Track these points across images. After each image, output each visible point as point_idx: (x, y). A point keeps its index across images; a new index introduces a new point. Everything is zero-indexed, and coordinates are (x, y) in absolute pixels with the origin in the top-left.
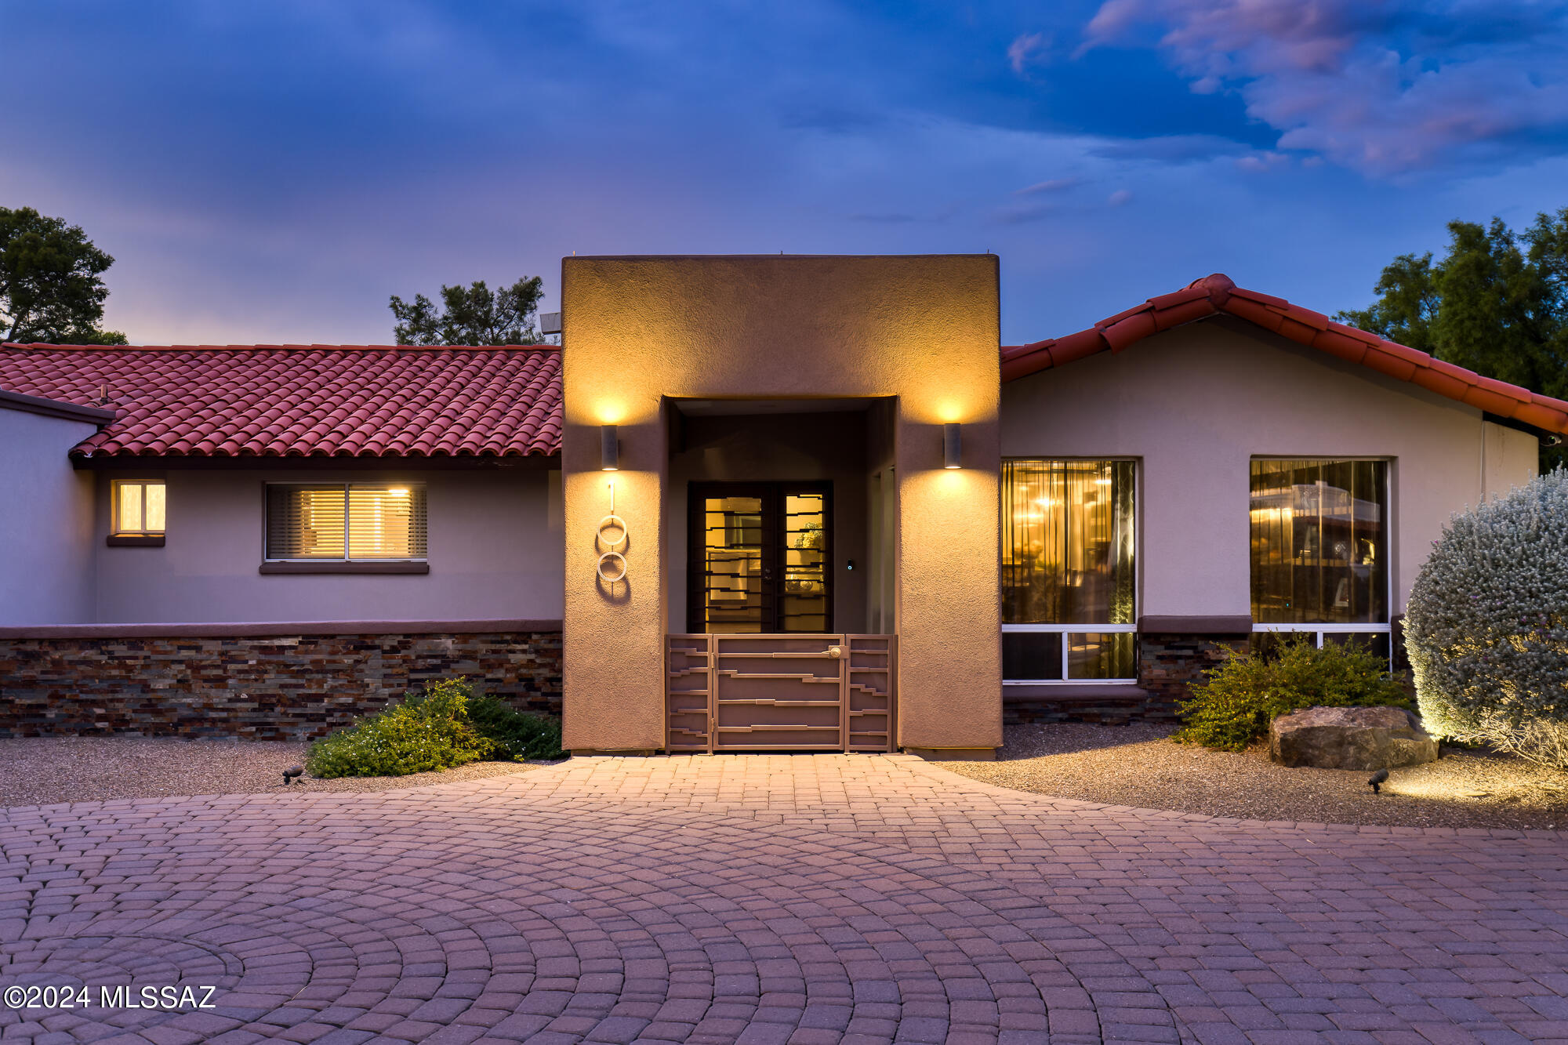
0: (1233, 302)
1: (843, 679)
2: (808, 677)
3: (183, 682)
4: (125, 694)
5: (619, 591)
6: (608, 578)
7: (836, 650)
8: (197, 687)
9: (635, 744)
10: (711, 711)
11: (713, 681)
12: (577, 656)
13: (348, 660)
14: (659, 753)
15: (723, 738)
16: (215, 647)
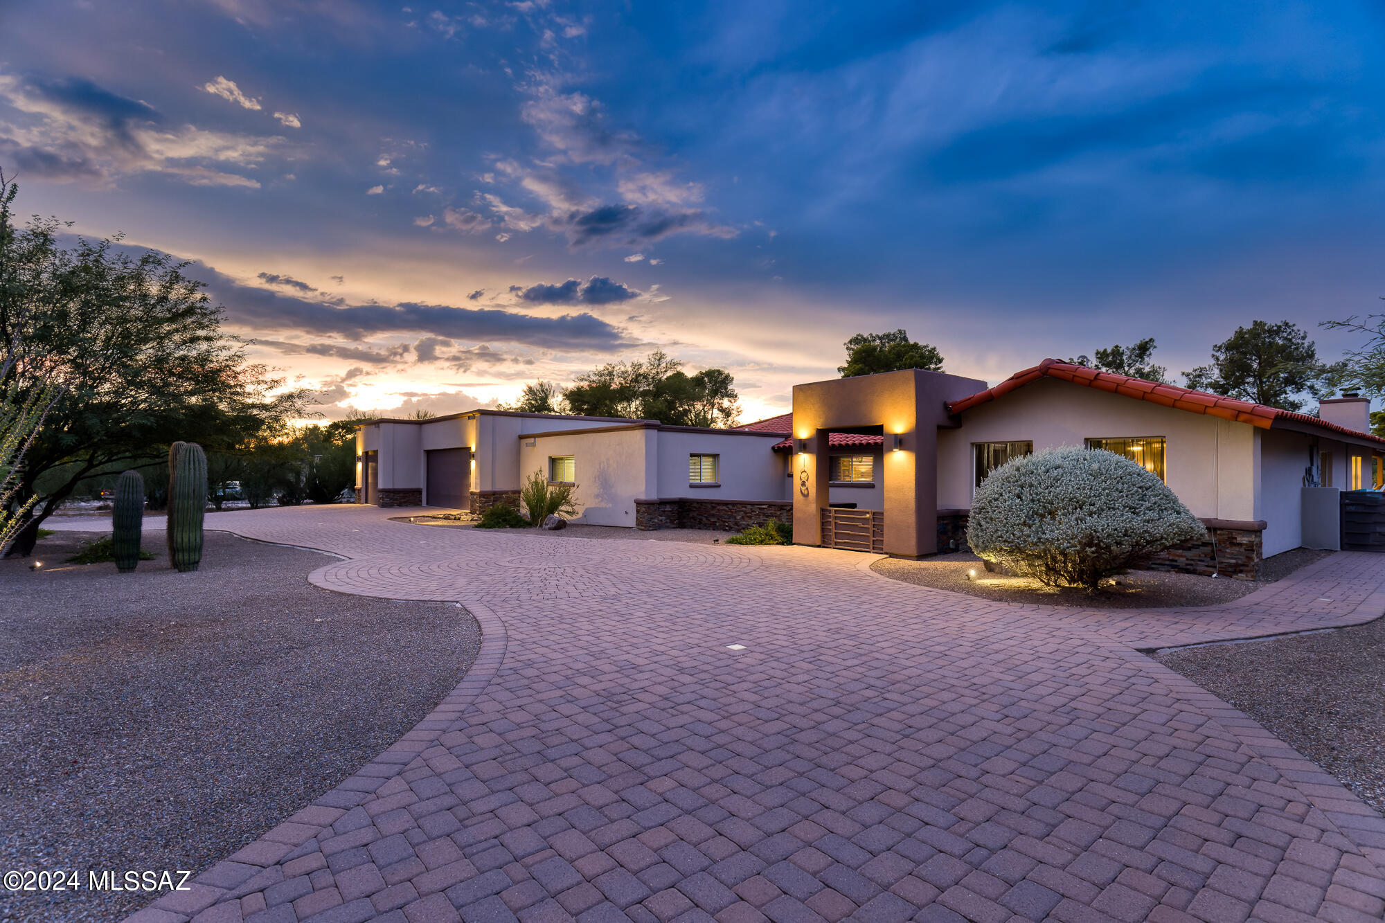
0: (1050, 371)
1: (870, 526)
2: (860, 525)
3: (743, 517)
4: (731, 520)
5: (806, 492)
6: (803, 488)
7: (868, 516)
8: (746, 519)
9: (810, 543)
10: (832, 534)
11: (833, 524)
12: (797, 514)
13: (778, 513)
14: (819, 546)
15: (836, 543)
16: (749, 507)
